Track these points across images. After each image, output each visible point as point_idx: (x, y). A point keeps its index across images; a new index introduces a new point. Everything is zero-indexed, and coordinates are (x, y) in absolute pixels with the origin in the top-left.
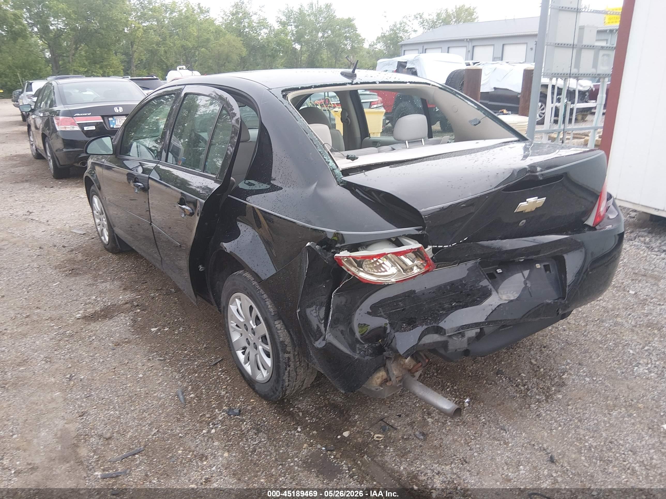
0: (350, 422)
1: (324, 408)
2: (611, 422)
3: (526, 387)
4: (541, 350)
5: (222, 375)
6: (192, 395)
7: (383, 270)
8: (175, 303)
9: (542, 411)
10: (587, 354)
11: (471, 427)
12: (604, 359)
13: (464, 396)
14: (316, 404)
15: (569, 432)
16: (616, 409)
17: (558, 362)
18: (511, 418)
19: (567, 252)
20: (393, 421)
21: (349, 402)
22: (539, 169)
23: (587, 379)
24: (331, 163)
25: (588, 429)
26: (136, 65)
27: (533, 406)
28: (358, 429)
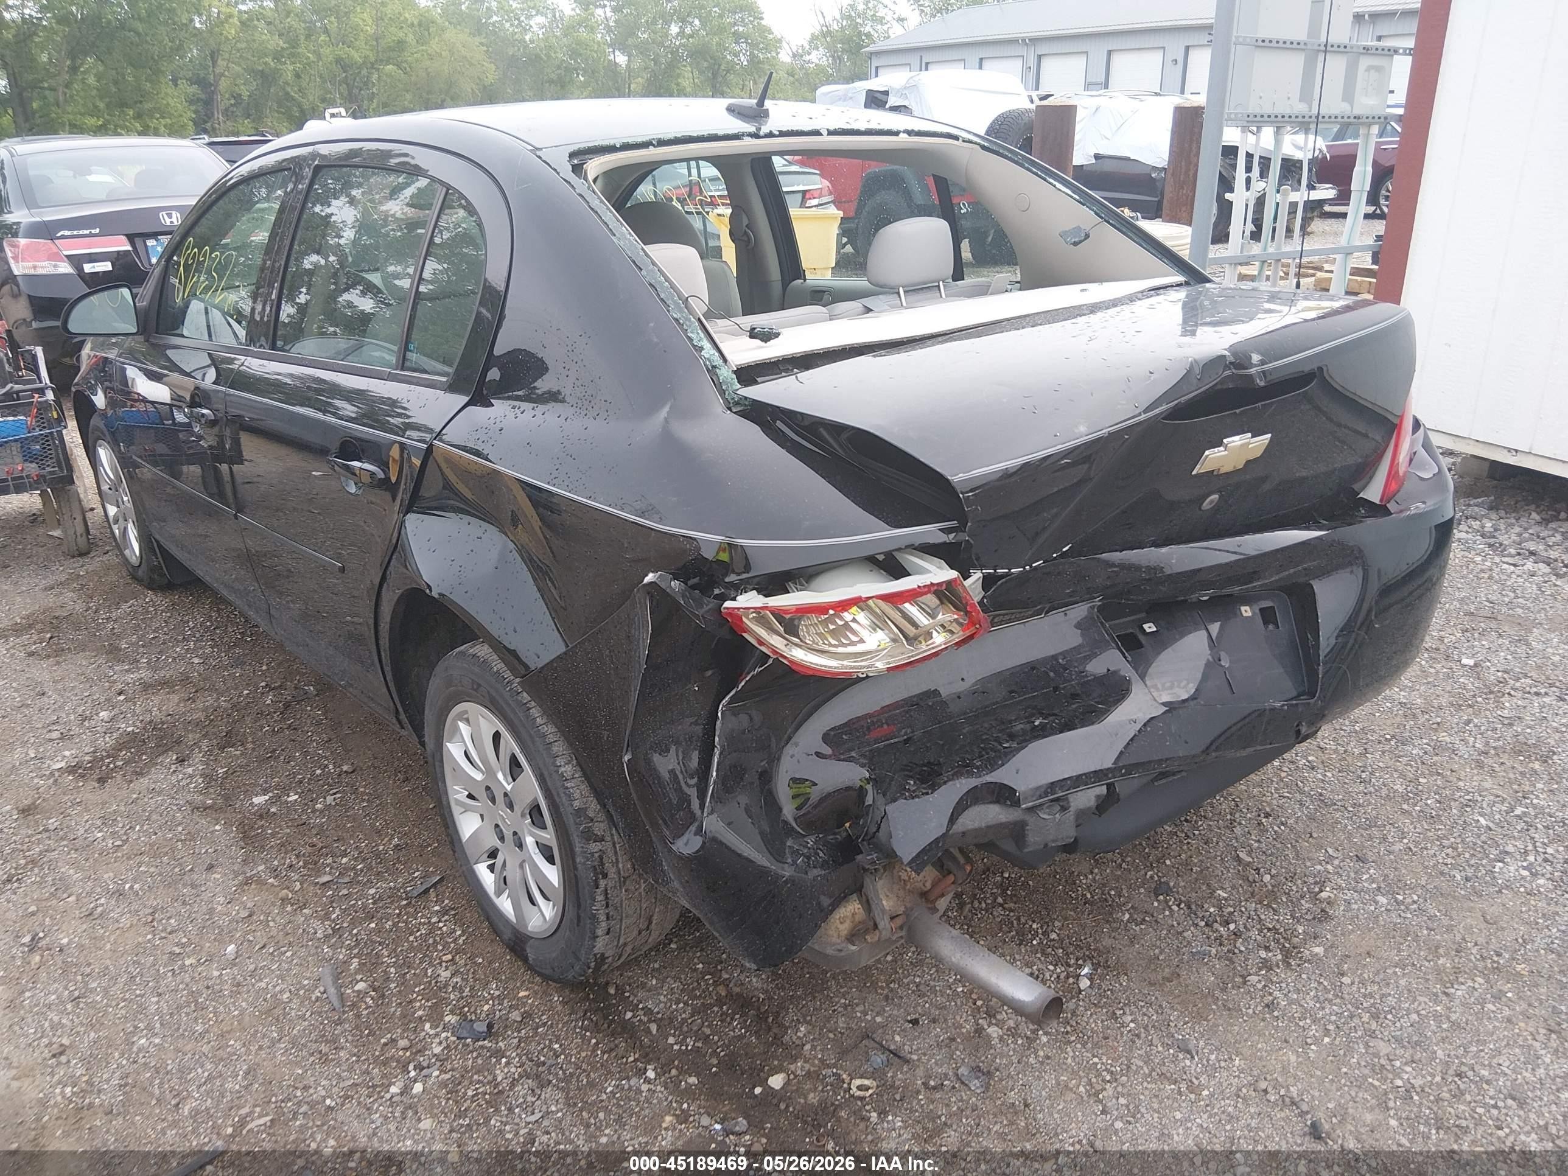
0: (786, 1047)
1: (716, 1009)
2: (1454, 1017)
3: (1232, 926)
4: (1260, 824)
5: (441, 925)
6: (361, 986)
7: (854, 638)
8: (319, 723)
9: (1277, 994)
10: (1375, 831)
11: (1101, 1047)
12: (1417, 843)
13: (1077, 960)
14: (696, 998)
15: (1349, 1050)
16: (1461, 980)
17: (1305, 854)
18: (1200, 1017)
19: (1323, 572)
20: (897, 1038)
21: (783, 988)
22: (1256, 358)
23: (1383, 900)
24: (708, 350)
25: (1398, 1040)
26: (227, 110)
27: (1253, 979)
28: (807, 1066)
